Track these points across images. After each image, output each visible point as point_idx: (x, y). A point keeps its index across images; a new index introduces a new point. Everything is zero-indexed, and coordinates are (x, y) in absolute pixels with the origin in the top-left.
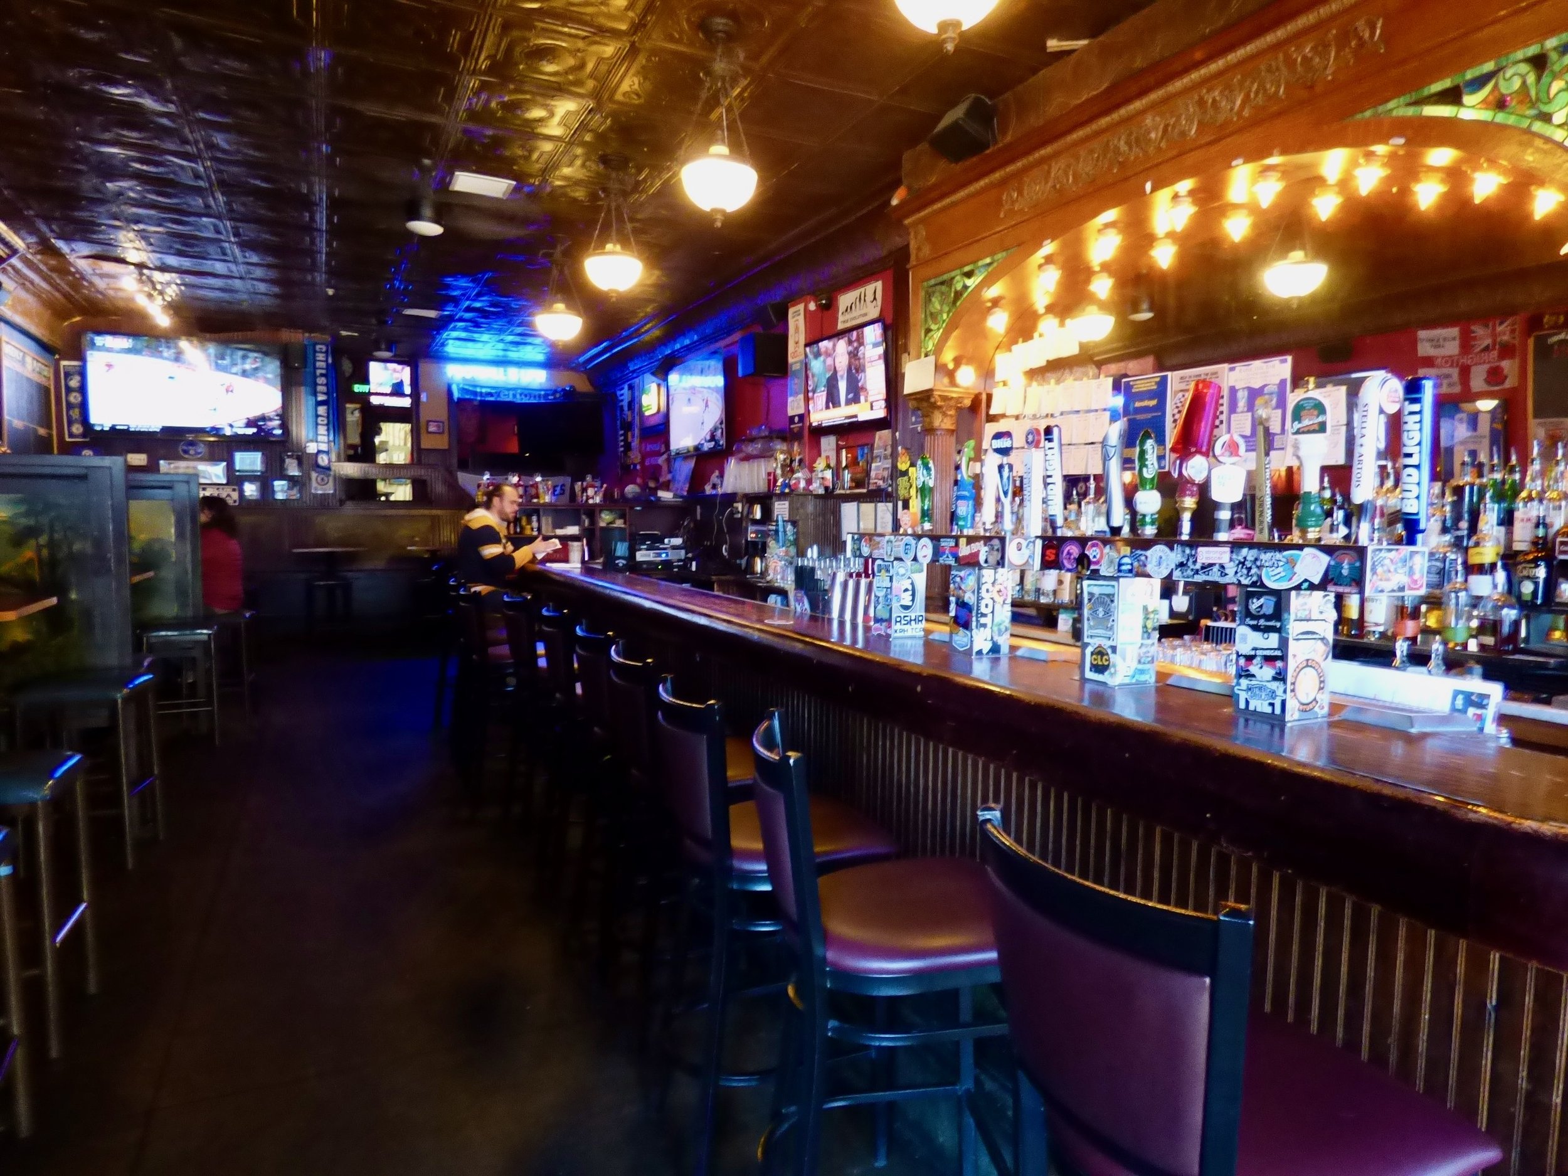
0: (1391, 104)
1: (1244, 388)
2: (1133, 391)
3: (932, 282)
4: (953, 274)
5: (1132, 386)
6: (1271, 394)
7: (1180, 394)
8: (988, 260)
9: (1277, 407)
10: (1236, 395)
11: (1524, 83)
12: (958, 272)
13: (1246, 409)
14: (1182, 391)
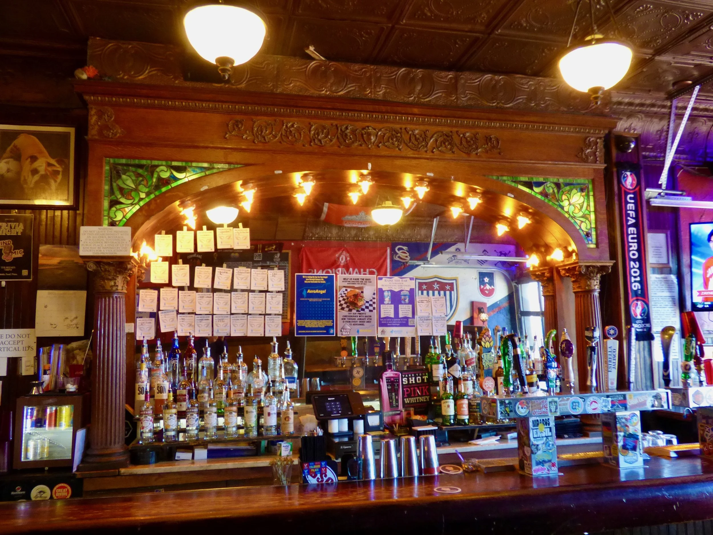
0: (505, 178)
1: (388, 291)
2: (306, 282)
3: (124, 161)
4: (160, 163)
5: (305, 279)
6: (405, 295)
7: (344, 289)
8: (205, 165)
9: (409, 303)
10: (383, 294)
11: (554, 191)
12: (164, 163)
13: (390, 302)
14: (344, 287)
